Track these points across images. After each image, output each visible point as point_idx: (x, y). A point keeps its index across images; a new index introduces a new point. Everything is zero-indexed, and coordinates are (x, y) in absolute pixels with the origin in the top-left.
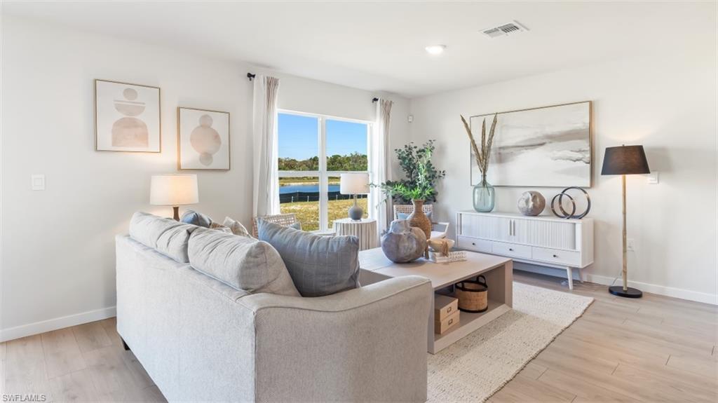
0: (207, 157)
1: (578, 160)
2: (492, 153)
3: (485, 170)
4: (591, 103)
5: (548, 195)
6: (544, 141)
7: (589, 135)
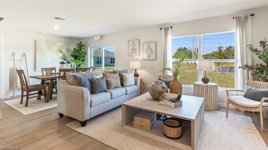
0: (149, 56)
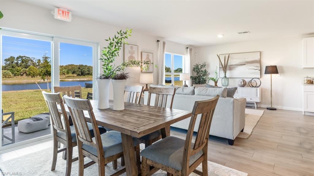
1: (256, 69)
2: (228, 67)
3: (226, 73)
4: (260, 52)
5: (247, 80)
6: (245, 63)
7: (259, 62)
